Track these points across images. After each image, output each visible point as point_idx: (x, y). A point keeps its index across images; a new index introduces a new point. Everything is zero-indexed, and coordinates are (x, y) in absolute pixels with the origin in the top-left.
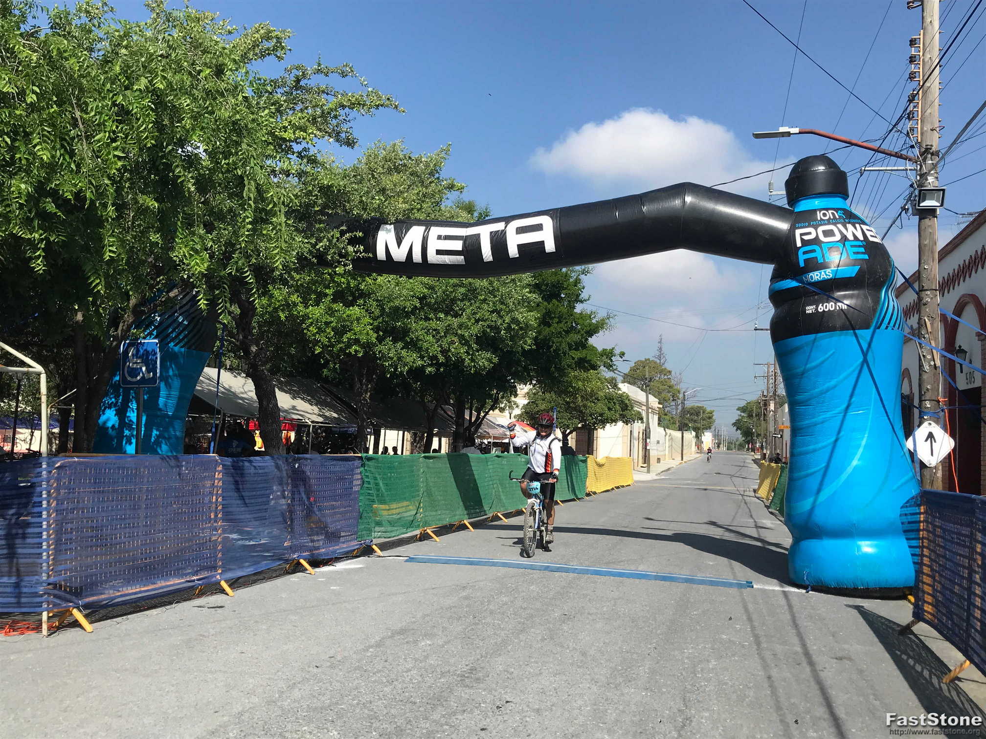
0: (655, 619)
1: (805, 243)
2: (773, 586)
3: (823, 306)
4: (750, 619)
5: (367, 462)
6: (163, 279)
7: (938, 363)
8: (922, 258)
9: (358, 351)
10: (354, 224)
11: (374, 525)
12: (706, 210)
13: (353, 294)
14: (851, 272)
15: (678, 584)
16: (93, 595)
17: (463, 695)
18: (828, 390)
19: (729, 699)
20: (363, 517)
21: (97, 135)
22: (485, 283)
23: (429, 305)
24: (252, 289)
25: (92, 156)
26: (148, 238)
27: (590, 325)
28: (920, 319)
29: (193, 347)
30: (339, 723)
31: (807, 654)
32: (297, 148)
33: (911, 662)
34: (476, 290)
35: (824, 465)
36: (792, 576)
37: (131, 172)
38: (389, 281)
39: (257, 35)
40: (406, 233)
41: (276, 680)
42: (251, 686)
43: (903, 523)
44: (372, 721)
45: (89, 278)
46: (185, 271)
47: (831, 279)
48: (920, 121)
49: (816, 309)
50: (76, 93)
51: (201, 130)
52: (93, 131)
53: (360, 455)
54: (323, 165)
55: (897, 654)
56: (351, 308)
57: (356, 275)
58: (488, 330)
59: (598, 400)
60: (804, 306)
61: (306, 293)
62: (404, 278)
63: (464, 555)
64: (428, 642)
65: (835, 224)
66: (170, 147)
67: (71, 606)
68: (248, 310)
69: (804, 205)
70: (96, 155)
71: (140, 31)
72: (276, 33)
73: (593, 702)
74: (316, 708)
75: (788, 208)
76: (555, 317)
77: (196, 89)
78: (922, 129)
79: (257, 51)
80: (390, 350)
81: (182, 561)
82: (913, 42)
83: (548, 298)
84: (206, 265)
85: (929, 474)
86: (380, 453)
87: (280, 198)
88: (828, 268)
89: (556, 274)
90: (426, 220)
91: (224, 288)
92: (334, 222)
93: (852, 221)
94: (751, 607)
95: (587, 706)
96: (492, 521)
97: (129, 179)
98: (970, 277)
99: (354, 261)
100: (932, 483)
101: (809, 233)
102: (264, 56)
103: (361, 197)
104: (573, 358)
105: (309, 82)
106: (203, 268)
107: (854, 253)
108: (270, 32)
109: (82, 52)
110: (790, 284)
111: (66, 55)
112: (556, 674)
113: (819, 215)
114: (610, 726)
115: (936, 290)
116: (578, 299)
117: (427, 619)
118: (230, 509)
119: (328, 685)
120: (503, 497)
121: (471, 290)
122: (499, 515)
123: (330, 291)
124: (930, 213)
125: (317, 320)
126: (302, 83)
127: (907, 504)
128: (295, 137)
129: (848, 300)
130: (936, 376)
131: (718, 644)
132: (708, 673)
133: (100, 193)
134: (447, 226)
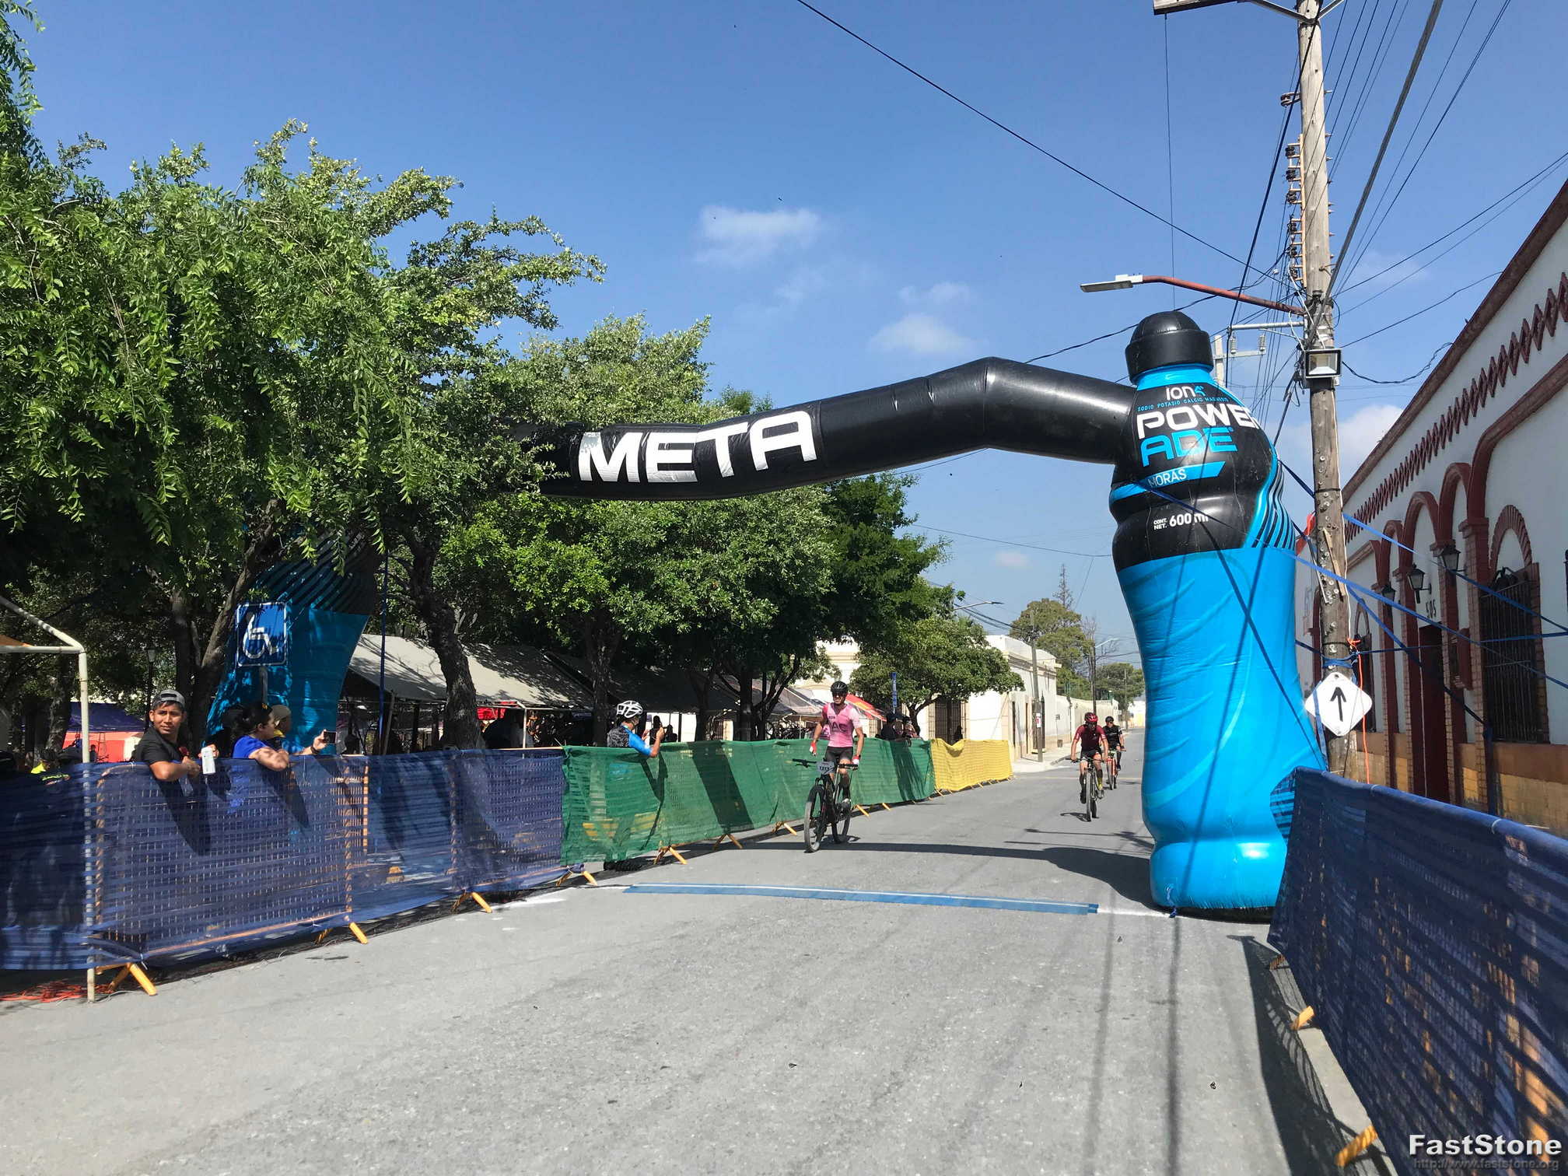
0: (930, 958)
1: (1149, 433)
3: (1175, 518)
5: (572, 758)
7: (1345, 591)
8: (1317, 446)
9: (584, 605)
10: (546, 433)
13: (575, 527)
14: (1214, 470)
15: (990, 910)
16: (160, 946)
18: (1189, 634)
19: (971, 1057)
20: (569, 833)
21: (142, 337)
22: (756, 503)
23: (680, 537)
25: (138, 366)
27: (915, 556)
30: (424, 1098)
38: (623, 508)
39: (405, 187)
40: (617, 442)
41: (368, 1047)
42: (331, 1055)
43: (1275, 815)
47: (1186, 481)
48: (1304, 258)
49: (1168, 524)
50: (114, 284)
51: (288, 323)
52: (138, 332)
56: (573, 546)
59: (957, 660)
60: (1152, 520)
64: (597, 995)
65: (1190, 405)
67: (127, 961)
68: (424, 555)
69: (1150, 381)
72: (431, 183)
74: (403, 1081)
75: (1130, 385)
78: (1308, 269)
80: (627, 602)
81: (293, 897)
82: (1290, 151)
84: (309, 502)
85: (1338, 745)
88: (1179, 465)
89: (866, 485)
93: (1216, 399)
96: (774, 835)
98: (1423, 468)
99: (542, 484)
101: (1155, 419)
102: (417, 214)
104: (894, 603)
105: (482, 244)
107: (1218, 443)
108: (423, 182)
110: (1133, 489)
111: (97, 235)
113: (1169, 394)
115: (1338, 490)
116: (899, 520)
119: (435, 1051)
120: (792, 800)
121: (737, 515)
122: (787, 826)
123: (543, 525)
124: (1325, 383)
125: (528, 565)
126: (474, 246)
127: (1280, 788)
128: (450, 322)
129: (1211, 509)
130: (1342, 609)
131: (1000, 987)
132: (963, 1025)
133: (152, 416)
134: (671, 430)
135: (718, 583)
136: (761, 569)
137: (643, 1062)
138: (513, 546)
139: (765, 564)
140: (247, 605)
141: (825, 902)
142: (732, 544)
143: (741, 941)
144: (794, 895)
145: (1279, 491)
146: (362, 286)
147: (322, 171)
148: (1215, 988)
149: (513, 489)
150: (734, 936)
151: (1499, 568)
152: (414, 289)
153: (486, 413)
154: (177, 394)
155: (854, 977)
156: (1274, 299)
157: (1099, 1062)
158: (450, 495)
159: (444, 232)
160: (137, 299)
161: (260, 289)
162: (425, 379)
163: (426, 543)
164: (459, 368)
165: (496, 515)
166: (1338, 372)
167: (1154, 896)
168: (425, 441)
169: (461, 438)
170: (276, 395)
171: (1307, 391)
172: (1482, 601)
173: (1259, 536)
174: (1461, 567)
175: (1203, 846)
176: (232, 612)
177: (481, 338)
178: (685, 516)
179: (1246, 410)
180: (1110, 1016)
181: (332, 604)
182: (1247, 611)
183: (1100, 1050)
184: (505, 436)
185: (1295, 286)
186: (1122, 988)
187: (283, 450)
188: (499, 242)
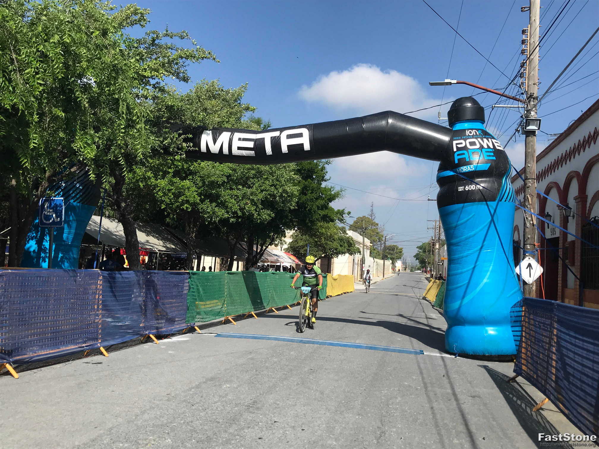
0: (365, 372)
1: (458, 149)
2: (435, 354)
3: (468, 187)
4: (421, 373)
5: (192, 276)
6: (67, 160)
7: (535, 223)
8: (527, 160)
9: (188, 208)
10: (187, 129)
11: (195, 314)
12: (400, 128)
13: (185, 173)
14: (486, 167)
15: (379, 352)
16: (19, 355)
17: (248, 417)
18: (470, 237)
19: (408, 421)
20: (190, 310)
21: (26, 69)
22: (267, 168)
23: (232, 180)
24: (124, 168)
25: (23, 83)
26: (58, 135)
27: (330, 195)
28: (525, 196)
29: (85, 203)
30: (172, 434)
31: (454, 394)
32: (152, 82)
33: (515, 399)
34: (262, 172)
35: (467, 281)
36: (447, 347)
37: (48, 93)
38: (208, 165)
39: (128, 12)
40: (219, 136)
41: (134, 408)
42: (118, 412)
43: (511, 317)
44: (193, 433)
45: (20, 158)
46: (81, 155)
47: (473, 171)
48: (527, 79)
49: (464, 189)
50: (13, 43)
51: (93, 69)
52: (24, 67)
53: (188, 271)
54: (168, 93)
55: (507, 394)
56: (184, 181)
57: (188, 161)
58: (269, 197)
59: (334, 240)
60: (457, 187)
61: (156, 171)
62: (218, 164)
63: (251, 333)
64: (228, 386)
65: (476, 138)
66: (73, 79)
67: (5, 362)
68: (120, 180)
69: (459, 126)
70: (26, 82)
71: (55, 6)
72: (141, 11)
73: (327, 422)
74: (158, 425)
75: (448, 127)
76: (309, 190)
77: (90, 43)
78: (528, 83)
79: (129, 21)
80: (208, 207)
81: (76, 335)
82: (524, 32)
83: (305, 178)
84: (94, 153)
85: (528, 288)
86: (201, 270)
87: (141, 113)
88: (472, 164)
89: (310, 163)
90: (231, 129)
91: (106, 167)
92: (174, 128)
93: (487, 136)
94: (422, 365)
95: (323, 424)
96: (268, 313)
97: (46, 98)
98: (554, 172)
99: (186, 152)
100: (530, 293)
101: (461, 143)
102: (133, 25)
103: (192, 113)
104: (320, 215)
105: (160, 41)
106: (92, 155)
107: (488, 156)
108: (137, 10)
109: (17, 17)
110: (450, 173)
111: (7, 19)
112: (305, 405)
113: (467, 133)
114: (337, 437)
115: (534, 179)
117: (228, 371)
118: (107, 303)
119: (166, 411)
120: (275, 298)
121: (259, 172)
122: (273, 309)
123: (171, 170)
124: (533, 133)
125: (163, 188)
126: (156, 42)
127: (515, 306)
129: (483, 184)
130: (533, 230)
131: (402, 387)
132: (396, 405)
133: (29, 107)
134: (244, 132)
135: (249, 202)
137: (264, 419)
138: (156, 180)
139: (269, 194)
140: (44, 199)
151: (592, 216)
156: (511, 95)
160: (25, 51)
166: (539, 129)
171: (524, 136)
172: (582, 230)
173: (502, 197)
174: (572, 215)
179: (499, 143)
181: (81, 201)
185: (522, 90)
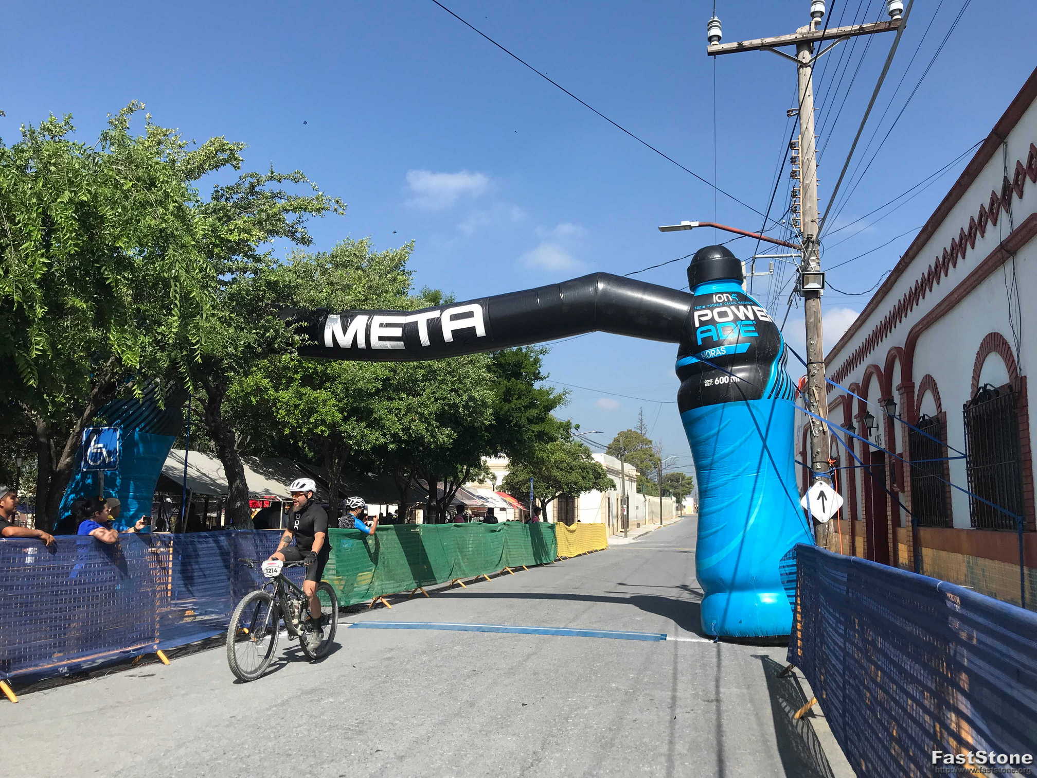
1: (702, 323)
2: (686, 638)
3: (718, 379)
7: (826, 429)
8: (808, 334)
9: (324, 431)
13: (320, 378)
14: (743, 348)
15: (595, 639)
16: (20, 668)
18: (726, 455)
21: (24, 243)
22: (443, 364)
23: (391, 386)
25: (19, 263)
27: (547, 401)
28: (809, 389)
38: (354, 366)
39: (212, 148)
40: (351, 321)
41: (169, 740)
42: (142, 746)
43: (782, 575)
45: (22, 373)
47: (725, 355)
48: (802, 214)
49: (713, 383)
50: (6, 206)
51: (127, 237)
52: (20, 240)
55: (776, 698)
56: (318, 391)
59: (573, 470)
60: (703, 380)
64: (331, 700)
65: (729, 306)
68: (216, 396)
69: (703, 290)
70: (24, 261)
72: (229, 146)
73: (458, 748)
76: (515, 394)
78: (804, 220)
79: (212, 162)
80: (354, 429)
82: (792, 146)
84: (138, 359)
85: (822, 528)
88: (721, 345)
89: (516, 354)
90: (370, 310)
93: (745, 303)
95: (450, 752)
96: (450, 588)
98: (873, 349)
99: (299, 349)
101: (706, 315)
102: (219, 166)
104: (533, 432)
105: (263, 188)
106: (135, 362)
107: (746, 331)
108: (224, 145)
109: (10, 170)
110: (691, 360)
113: (715, 298)
115: (822, 363)
116: (537, 377)
117: (341, 679)
120: (462, 564)
121: (431, 372)
122: (459, 582)
123: (298, 376)
124: (814, 294)
125: (287, 403)
126: (257, 189)
127: (785, 557)
128: (240, 239)
129: (741, 374)
130: (825, 439)
131: (604, 691)
132: (580, 718)
133: (28, 297)
134: (388, 314)
135: (416, 417)
136: (446, 408)
137: (363, 747)
138: (277, 391)
139: (448, 405)
140: (91, 429)
141: (486, 634)
142: (428, 391)
143: (430, 661)
144: (465, 629)
145: (784, 363)
146: (180, 214)
147: (155, 136)
148: (745, 691)
149: (279, 353)
150: (424, 658)
151: (921, 414)
152: (215, 216)
153: (262, 301)
154: (46, 282)
155: (506, 686)
156: (782, 239)
157: (671, 742)
158: (236, 356)
159: (237, 180)
160: (21, 217)
161: (109, 214)
162: (221, 277)
163: (217, 387)
164: (244, 270)
165: (266, 369)
166: (823, 287)
167: (704, 628)
168: (220, 318)
169: (244, 318)
170: (117, 286)
171: (803, 299)
172: (910, 435)
173: (772, 392)
174: (897, 414)
175: (735, 595)
176: (80, 433)
177: (260, 251)
178: (395, 372)
179: (764, 310)
180: (678, 711)
181: (150, 429)
182: (764, 440)
183: (672, 735)
184: (274, 316)
185: (795, 231)
186: (685, 692)
187: (121, 323)
188: (275, 187)
